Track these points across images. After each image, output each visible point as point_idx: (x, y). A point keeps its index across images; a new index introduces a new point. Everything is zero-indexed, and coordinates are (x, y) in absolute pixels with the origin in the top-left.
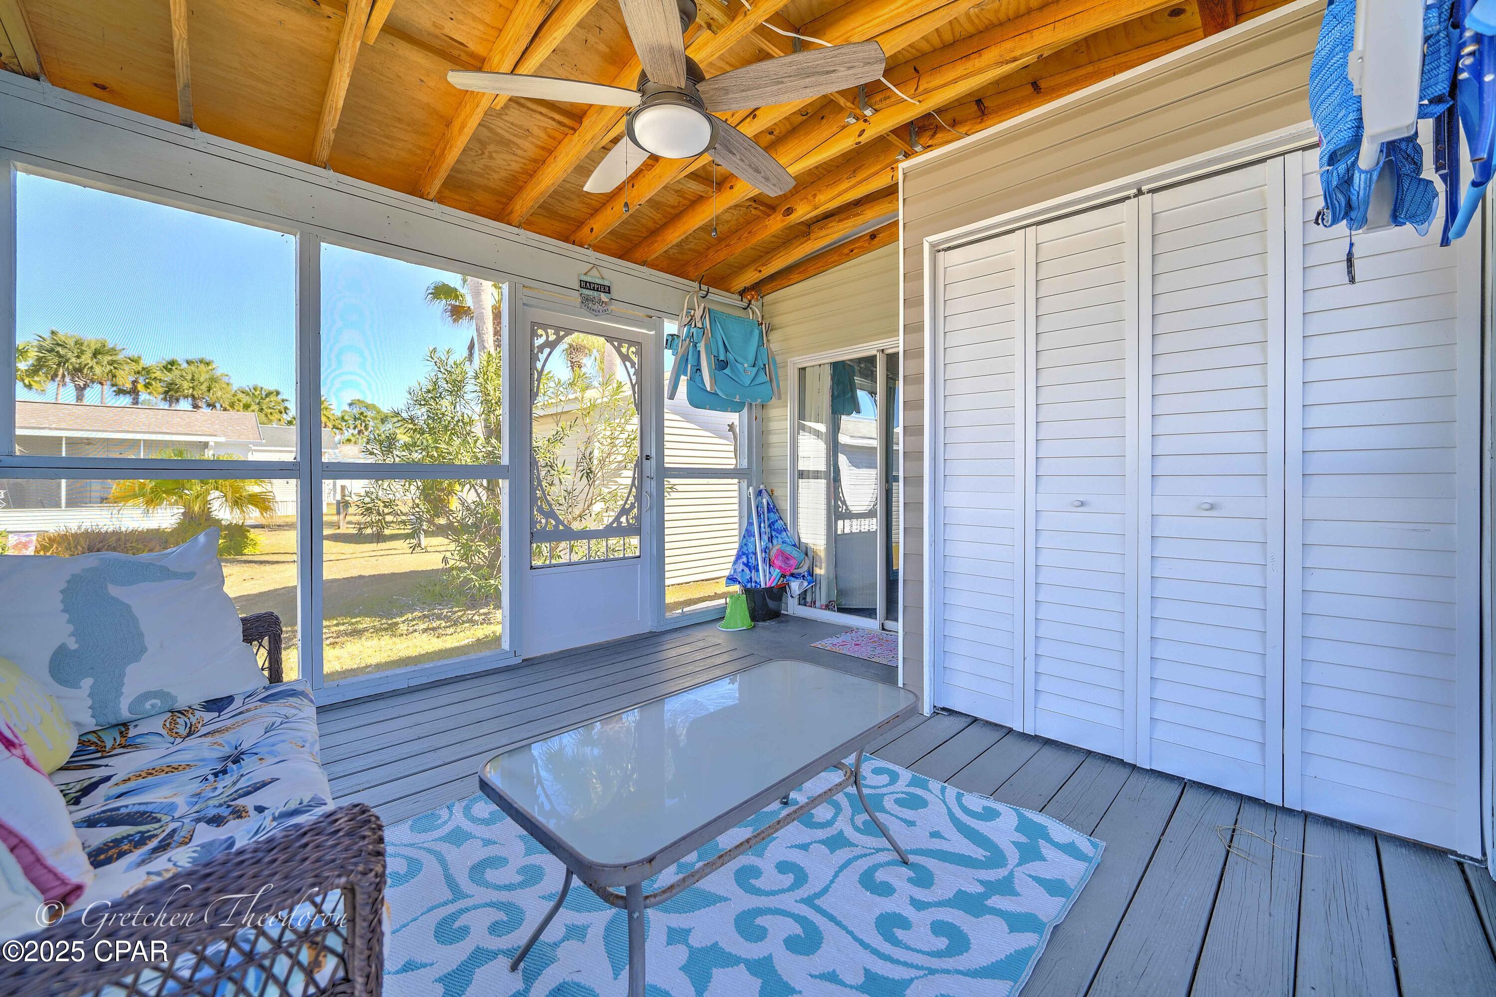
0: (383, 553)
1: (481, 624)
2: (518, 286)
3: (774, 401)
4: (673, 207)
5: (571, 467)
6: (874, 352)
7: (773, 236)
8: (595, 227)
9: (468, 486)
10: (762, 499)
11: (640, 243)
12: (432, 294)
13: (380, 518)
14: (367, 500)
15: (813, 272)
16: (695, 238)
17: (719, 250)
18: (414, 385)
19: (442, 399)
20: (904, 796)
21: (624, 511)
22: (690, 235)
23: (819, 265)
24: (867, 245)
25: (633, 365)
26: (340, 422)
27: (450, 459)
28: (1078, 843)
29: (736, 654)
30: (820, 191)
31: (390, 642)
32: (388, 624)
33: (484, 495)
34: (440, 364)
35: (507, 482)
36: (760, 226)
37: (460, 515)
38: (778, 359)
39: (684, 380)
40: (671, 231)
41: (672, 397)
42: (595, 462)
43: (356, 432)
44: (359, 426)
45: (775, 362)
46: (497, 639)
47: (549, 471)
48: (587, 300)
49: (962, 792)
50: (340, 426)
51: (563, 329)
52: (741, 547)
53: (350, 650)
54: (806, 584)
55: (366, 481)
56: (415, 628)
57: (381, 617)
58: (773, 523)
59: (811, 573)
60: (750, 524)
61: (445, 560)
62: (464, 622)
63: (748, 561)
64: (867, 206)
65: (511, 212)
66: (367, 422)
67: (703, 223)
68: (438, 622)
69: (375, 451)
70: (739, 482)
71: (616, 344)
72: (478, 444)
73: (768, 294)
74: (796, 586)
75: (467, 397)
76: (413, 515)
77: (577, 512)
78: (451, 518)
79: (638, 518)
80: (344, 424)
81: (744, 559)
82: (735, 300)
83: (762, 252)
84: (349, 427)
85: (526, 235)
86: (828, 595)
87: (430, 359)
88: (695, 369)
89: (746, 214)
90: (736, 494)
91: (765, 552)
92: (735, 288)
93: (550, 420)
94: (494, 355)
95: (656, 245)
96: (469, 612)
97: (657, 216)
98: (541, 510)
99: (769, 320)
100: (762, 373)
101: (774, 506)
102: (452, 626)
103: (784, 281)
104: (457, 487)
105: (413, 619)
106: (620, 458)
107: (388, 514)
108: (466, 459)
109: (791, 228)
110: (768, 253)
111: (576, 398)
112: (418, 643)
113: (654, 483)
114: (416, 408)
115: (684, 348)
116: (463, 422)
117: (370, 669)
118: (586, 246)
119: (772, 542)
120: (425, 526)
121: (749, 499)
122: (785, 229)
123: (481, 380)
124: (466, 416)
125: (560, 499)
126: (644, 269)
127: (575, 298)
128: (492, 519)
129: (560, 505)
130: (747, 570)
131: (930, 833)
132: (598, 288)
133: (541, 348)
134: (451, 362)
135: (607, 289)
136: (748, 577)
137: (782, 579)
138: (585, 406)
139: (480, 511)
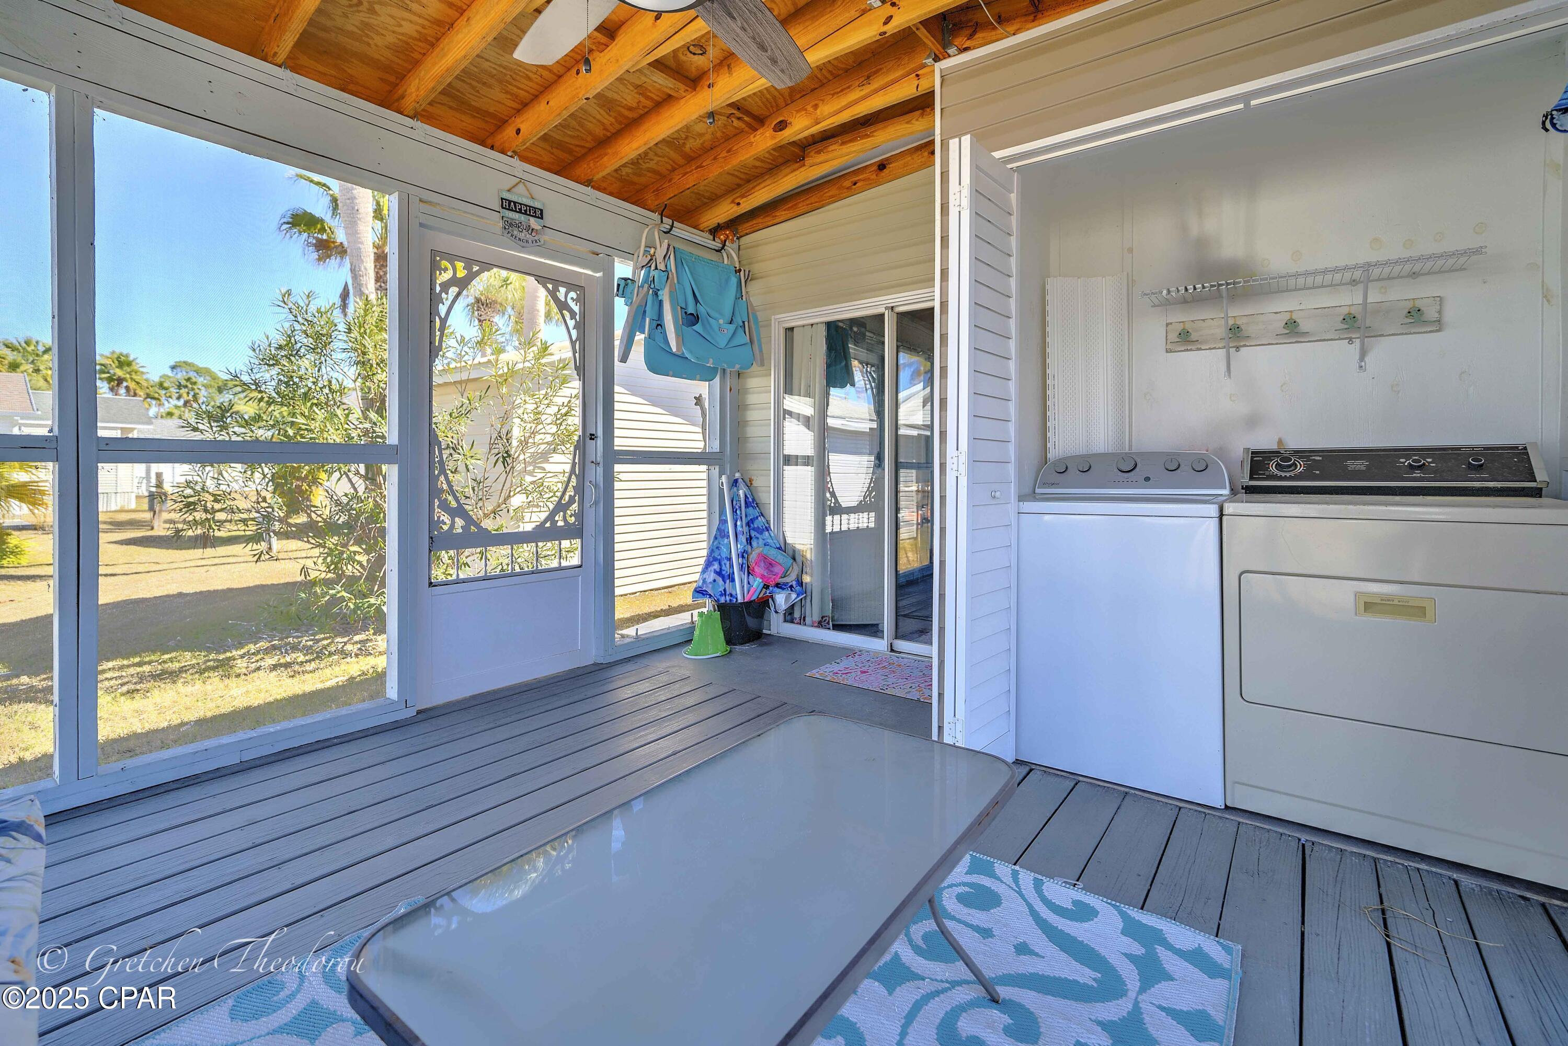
0: (217, 561)
1: (357, 655)
2: (414, 201)
3: (755, 367)
4: (630, 109)
5: (481, 450)
6: (881, 310)
7: (758, 159)
8: (523, 128)
9: (337, 475)
10: (738, 490)
11: (584, 156)
12: (288, 223)
13: (209, 516)
14: (188, 491)
15: (806, 209)
16: (656, 154)
17: (687, 173)
18: (258, 337)
19: (301, 357)
20: (967, 889)
21: (561, 507)
22: (650, 148)
23: (813, 199)
24: (874, 177)
25: (573, 315)
26: (157, 389)
27: (311, 439)
28: (1206, 949)
29: (712, 692)
30: (823, 100)
31: (221, 685)
32: (218, 661)
33: (361, 485)
34: (296, 312)
35: (395, 468)
36: (742, 144)
37: (327, 512)
38: (760, 315)
39: (640, 337)
40: (627, 142)
41: (624, 359)
42: (515, 443)
43: (181, 403)
44: (185, 395)
45: (756, 318)
46: (381, 677)
47: (451, 455)
48: (511, 225)
49: (1040, 877)
50: (156, 395)
51: (478, 262)
52: (711, 551)
53: (158, 700)
54: (794, 596)
55: (186, 467)
56: (259, 664)
57: (209, 650)
58: (752, 521)
59: (800, 583)
60: (723, 522)
61: (304, 570)
62: (331, 654)
63: (721, 569)
64: (881, 125)
65: (403, 97)
66: (197, 391)
67: (671, 131)
68: (294, 655)
69: (201, 427)
70: (708, 470)
71: (550, 286)
72: (351, 417)
73: (747, 234)
74: (781, 599)
75: (335, 356)
76: (258, 512)
77: (489, 507)
78: (313, 515)
79: (580, 515)
80: (163, 392)
81: (716, 566)
82: (705, 239)
83: (741, 179)
84: (170, 397)
85: (422, 129)
86: (822, 609)
87: (282, 305)
88: (655, 323)
89: (725, 126)
90: (704, 483)
91: (743, 557)
92: (705, 224)
93: (453, 388)
94: (375, 302)
95: (605, 159)
96: (339, 639)
97: (608, 119)
98: (445, 506)
99: (747, 267)
100: (741, 331)
101: (754, 500)
102: (313, 660)
103: (769, 218)
104: (323, 476)
105: (257, 652)
106: (549, 438)
107: (218, 511)
108: (335, 437)
109: (780, 148)
110: (749, 181)
111: (489, 361)
112: (262, 686)
113: (600, 470)
114: (263, 369)
115: (641, 296)
116: (330, 389)
117: (188, 726)
118: (509, 153)
119: (751, 544)
120: (277, 526)
121: (721, 490)
122: (774, 149)
123: (355, 334)
124: (334, 382)
125: (466, 490)
126: (589, 190)
127: (495, 222)
128: (372, 516)
129: (467, 497)
130: (720, 580)
131: (1015, 947)
132: (526, 211)
133: (446, 286)
134: (313, 308)
135: (538, 213)
136: (722, 589)
137: (764, 590)
138: (501, 372)
139: (354, 506)
